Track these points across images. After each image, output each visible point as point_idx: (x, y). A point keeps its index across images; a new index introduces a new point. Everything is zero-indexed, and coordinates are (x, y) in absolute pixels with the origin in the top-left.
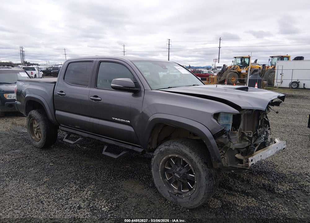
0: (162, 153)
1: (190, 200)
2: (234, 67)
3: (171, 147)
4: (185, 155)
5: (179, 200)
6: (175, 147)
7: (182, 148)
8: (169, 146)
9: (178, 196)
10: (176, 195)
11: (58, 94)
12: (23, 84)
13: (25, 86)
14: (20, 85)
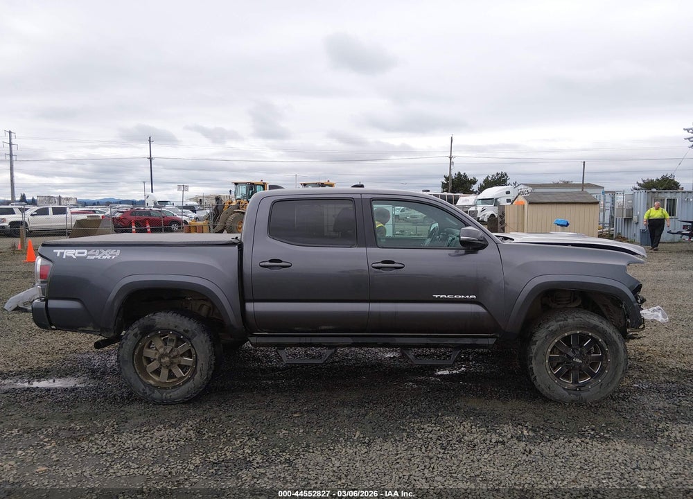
0: (553, 334)
1: (602, 387)
2: (239, 203)
3: (570, 321)
4: (594, 328)
5: (584, 395)
6: (576, 319)
7: (588, 318)
8: (566, 320)
9: (580, 390)
10: (576, 390)
11: (261, 266)
12: (83, 253)
13: (104, 257)
14: (67, 256)
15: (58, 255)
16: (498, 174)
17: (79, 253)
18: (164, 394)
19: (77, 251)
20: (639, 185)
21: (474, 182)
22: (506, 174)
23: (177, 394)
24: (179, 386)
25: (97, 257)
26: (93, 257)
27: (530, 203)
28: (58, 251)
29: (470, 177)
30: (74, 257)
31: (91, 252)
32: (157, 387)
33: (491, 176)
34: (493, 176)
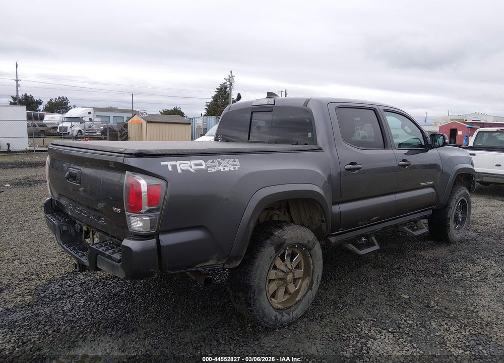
11: (346, 169)
12: (201, 165)
13: (227, 169)
14: (182, 170)
15: (170, 169)
16: (59, 98)
17: (196, 165)
18: (291, 314)
19: (193, 162)
20: (161, 112)
21: (40, 103)
22: (66, 99)
23: (301, 309)
24: (300, 300)
25: (219, 168)
26: (215, 170)
27: (149, 122)
28: (169, 164)
29: (36, 99)
30: (193, 171)
31: (209, 163)
32: (283, 309)
33: (54, 99)
34: (56, 99)
